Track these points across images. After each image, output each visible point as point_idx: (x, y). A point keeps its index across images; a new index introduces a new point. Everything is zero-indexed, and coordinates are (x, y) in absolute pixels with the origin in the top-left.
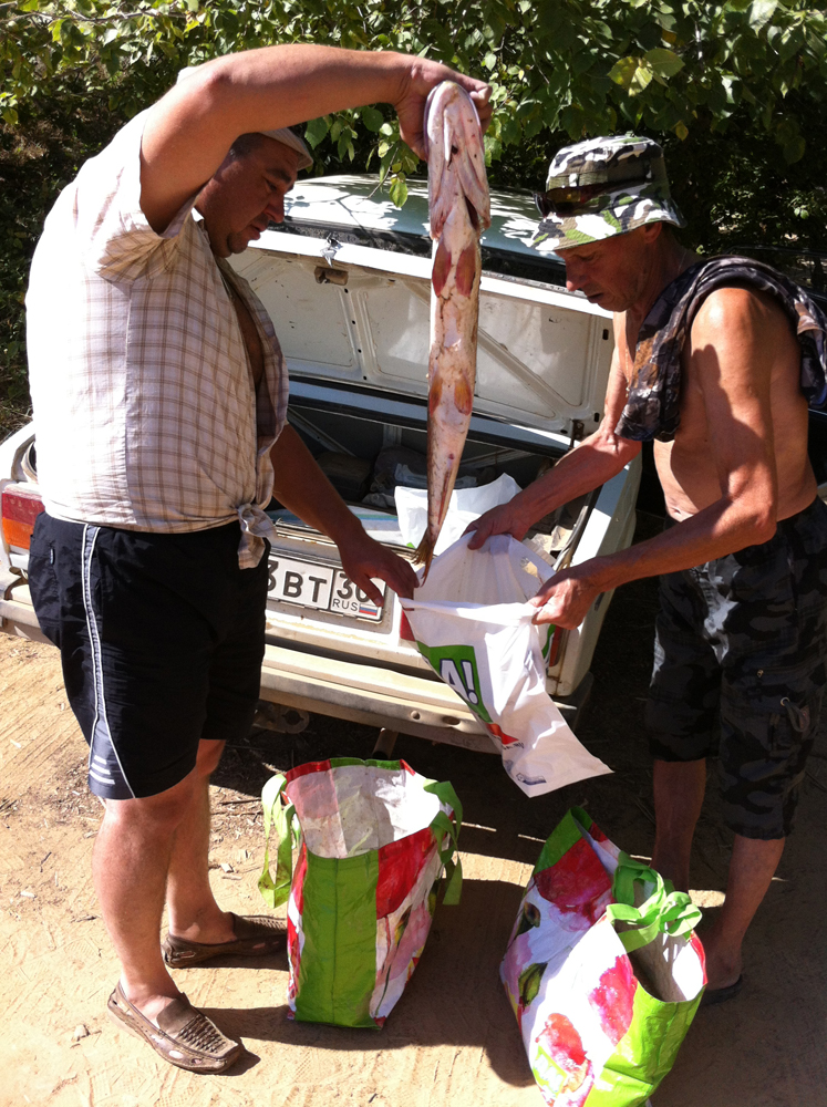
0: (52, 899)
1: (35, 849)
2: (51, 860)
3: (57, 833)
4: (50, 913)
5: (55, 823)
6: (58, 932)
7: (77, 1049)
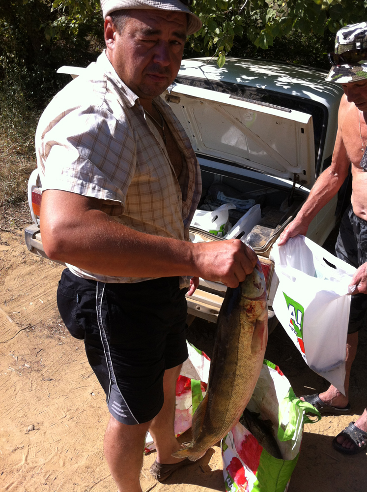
0: (36, 369)
1: (36, 347)
2: (41, 353)
3: (47, 341)
4: (34, 375)
5: (48, 337)
6: (35, 384)
7: (27, 435)
